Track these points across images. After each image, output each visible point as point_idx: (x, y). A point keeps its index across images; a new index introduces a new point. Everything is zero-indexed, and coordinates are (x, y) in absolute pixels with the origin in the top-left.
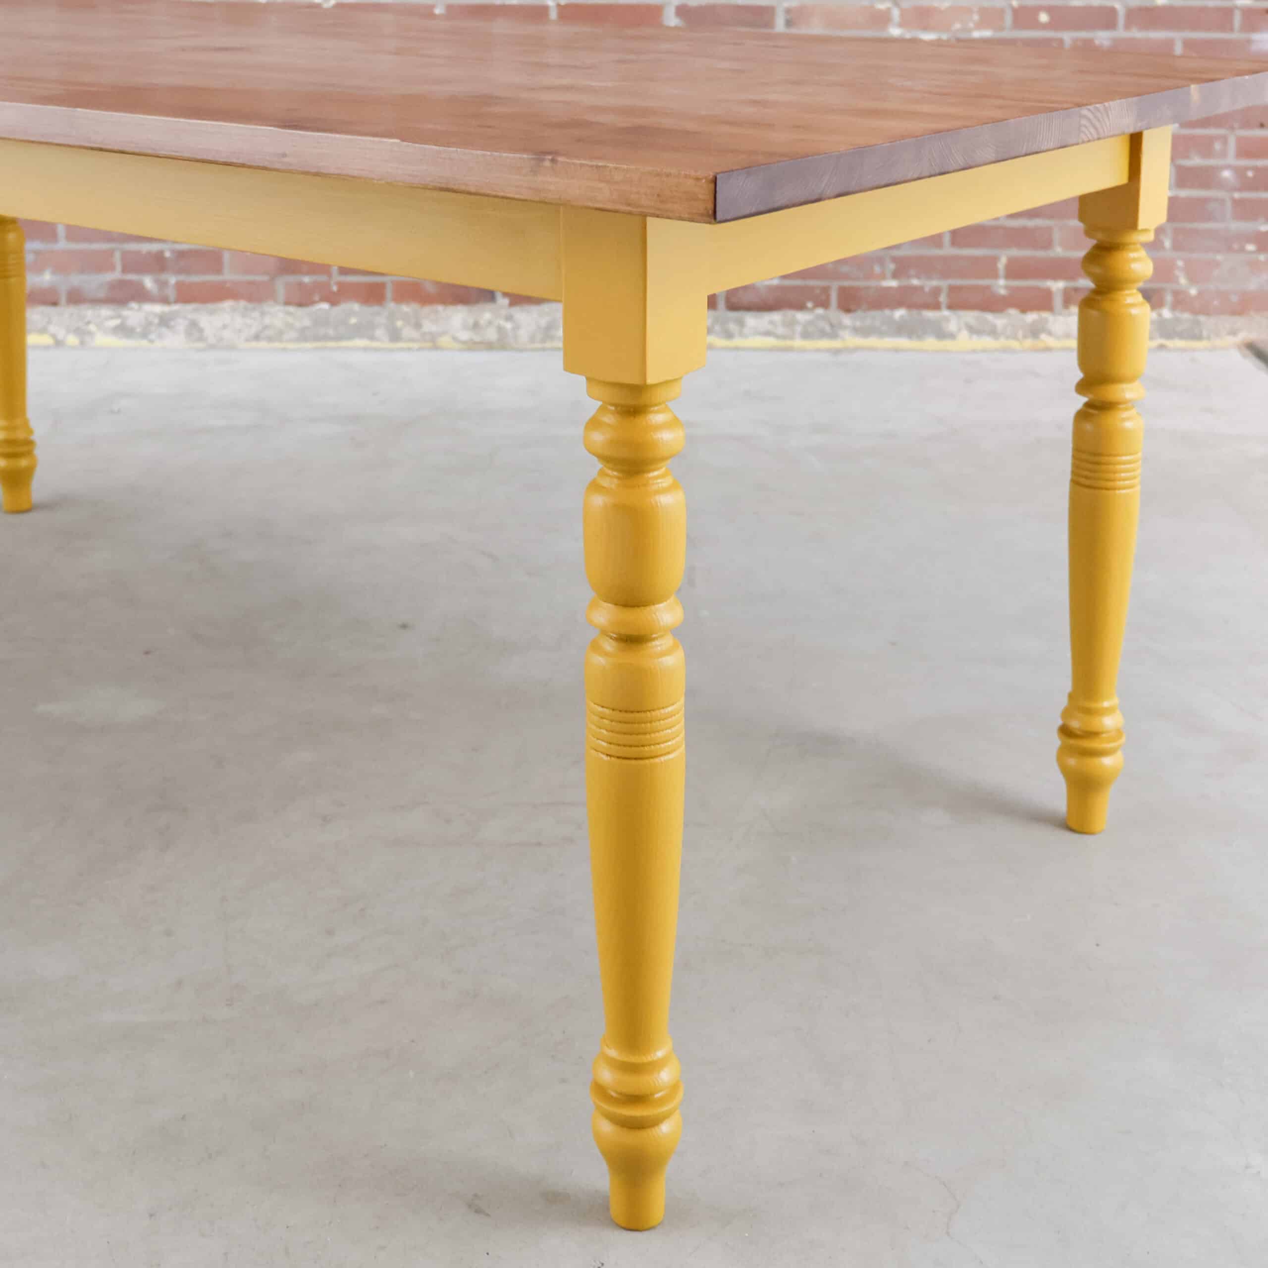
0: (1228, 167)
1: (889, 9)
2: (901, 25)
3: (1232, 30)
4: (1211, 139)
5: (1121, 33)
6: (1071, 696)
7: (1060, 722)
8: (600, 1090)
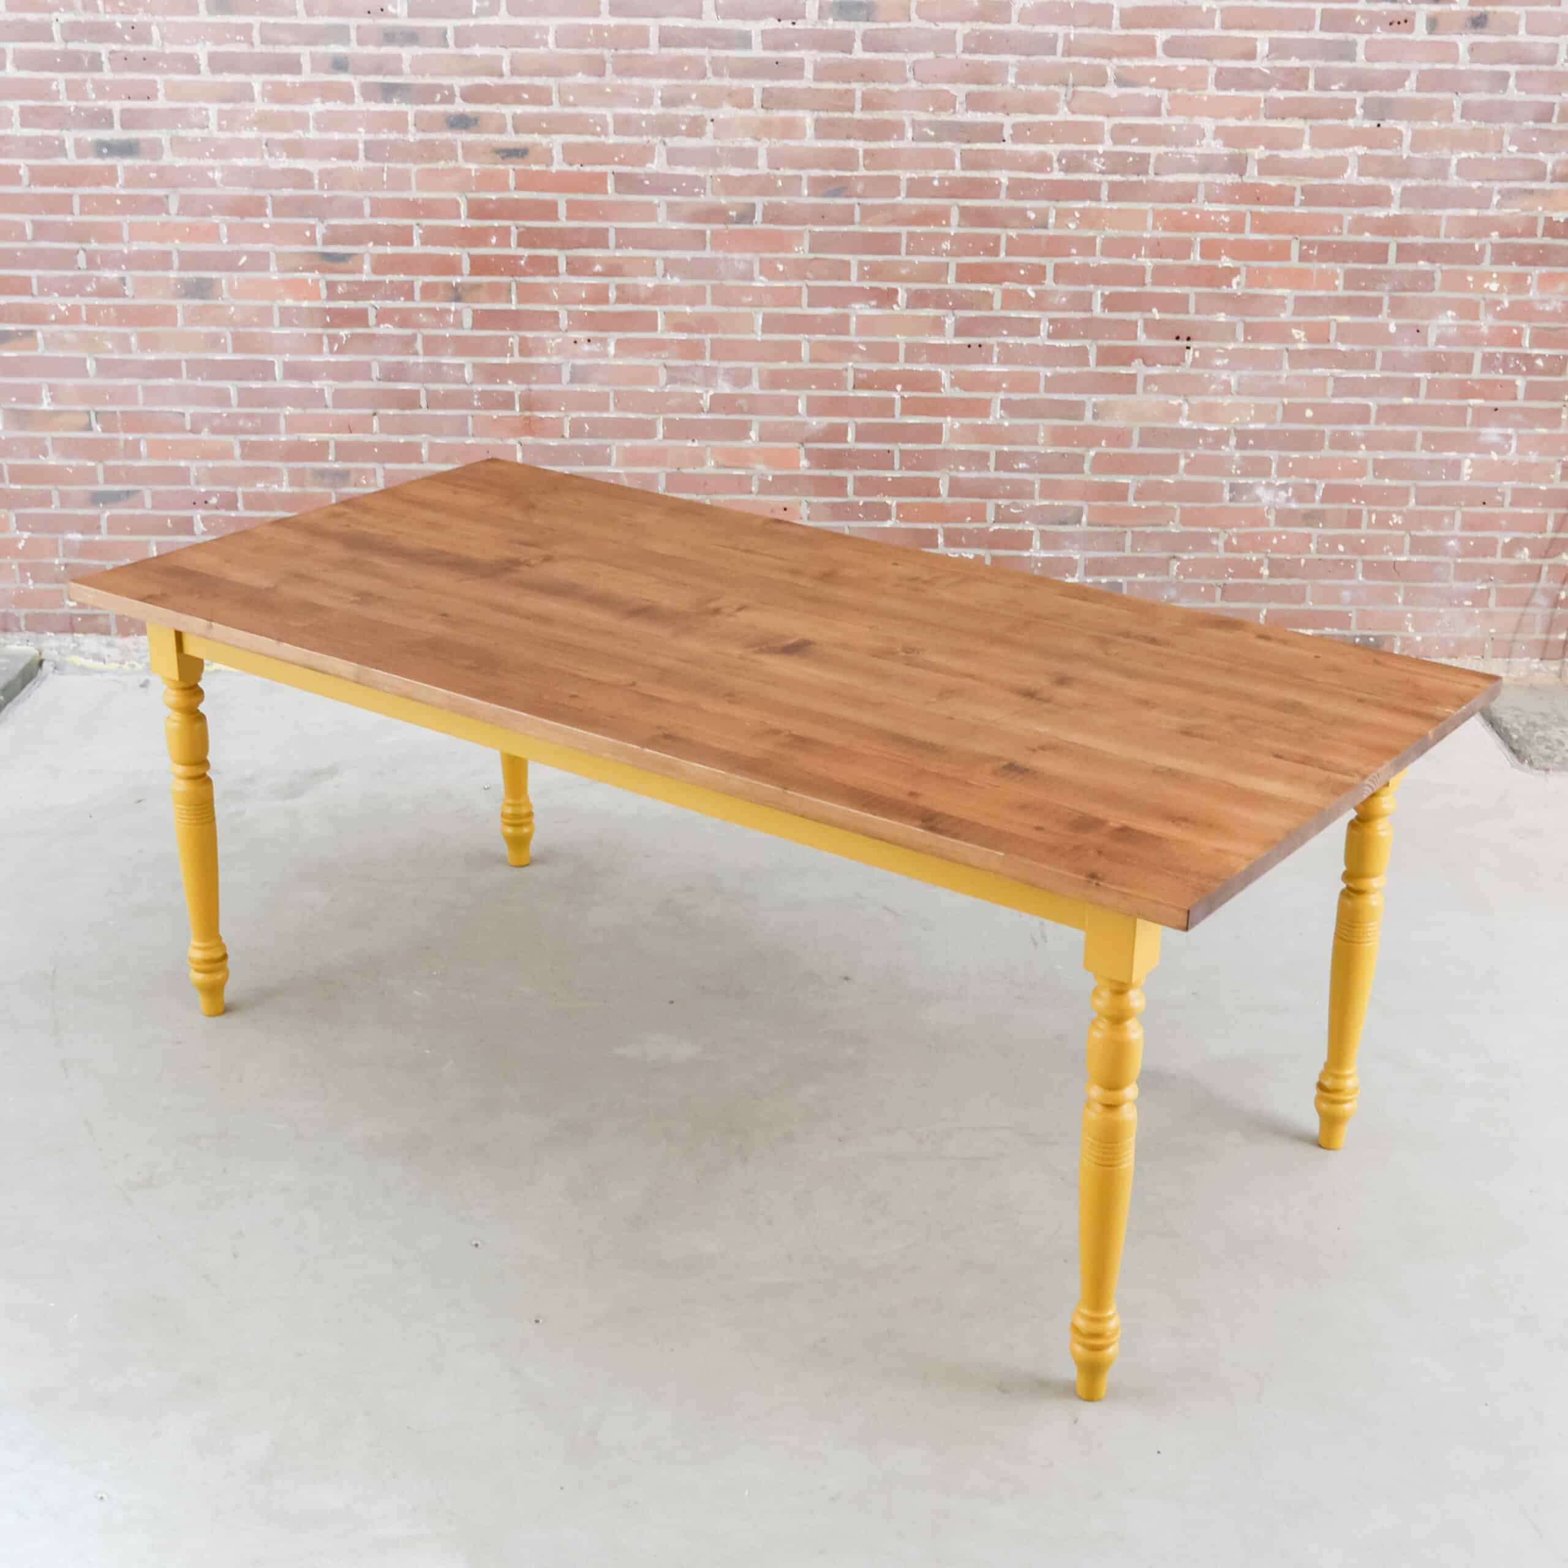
0: (1453, 537)
1: (1180, 405)
2: (1189, 418)
3: (1465, 425)
4: (1442, 514)
5: (1372, 426)
6: (1326, 1065)
7: (1317, 1080)
8: (1075, 1329)
